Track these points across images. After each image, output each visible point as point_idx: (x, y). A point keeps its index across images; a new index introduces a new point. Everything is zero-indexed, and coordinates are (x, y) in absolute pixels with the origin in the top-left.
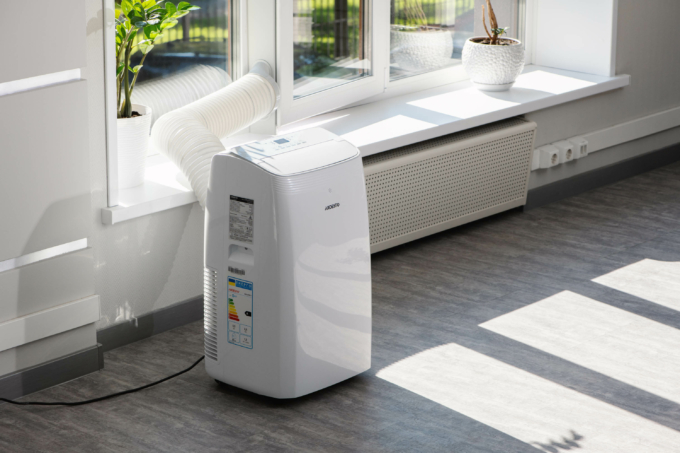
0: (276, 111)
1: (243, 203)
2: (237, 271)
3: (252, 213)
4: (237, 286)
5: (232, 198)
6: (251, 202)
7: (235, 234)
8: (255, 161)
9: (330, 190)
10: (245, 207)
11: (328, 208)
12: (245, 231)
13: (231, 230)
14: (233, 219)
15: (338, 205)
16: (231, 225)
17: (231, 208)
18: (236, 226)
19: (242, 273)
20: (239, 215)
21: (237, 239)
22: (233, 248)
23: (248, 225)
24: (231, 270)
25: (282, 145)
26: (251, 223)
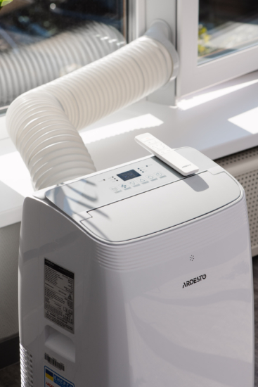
0: (176, 80)
1: (61, 275)
2: (54, 362)
3: (72, 292)
4: (55, 381)
5: (47, 263)
6: (70, 275)
7: (51, 314)
8: (77, 218)
9: (192, 258)
10: (63, 281)
11: (189, 283)
12: (64, 313)
13: (46, 306)
14: (48, 294)
15: (204, 277)
16: (46, 300)
17: (47, 277)
18: (52, 302)
19: (61, 367)
20: (56, 289)
21: (53, 320)
22: (50, 332)
23: (66, 305)
24: (48, 358)
25: (128, 183)
26: (71, 304)
